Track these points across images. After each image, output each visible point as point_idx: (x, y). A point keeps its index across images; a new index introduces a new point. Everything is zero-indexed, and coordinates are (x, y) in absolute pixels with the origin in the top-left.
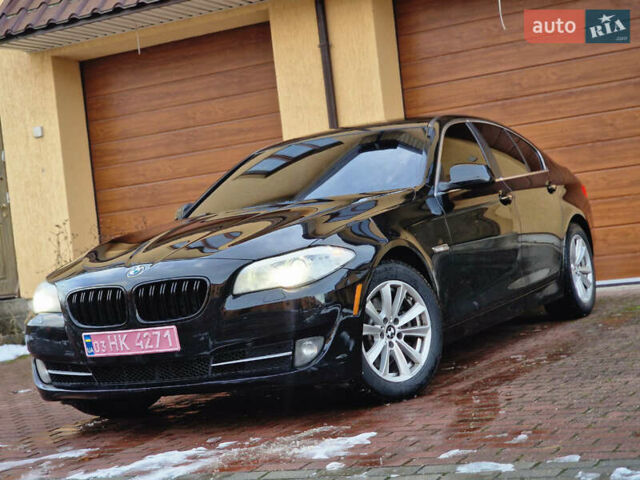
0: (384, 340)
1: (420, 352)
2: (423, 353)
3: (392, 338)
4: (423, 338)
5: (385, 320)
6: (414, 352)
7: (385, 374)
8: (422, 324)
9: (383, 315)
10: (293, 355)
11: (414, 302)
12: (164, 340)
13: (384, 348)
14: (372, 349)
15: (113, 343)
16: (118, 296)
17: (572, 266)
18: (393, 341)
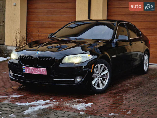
0: (97, 78)
1: (105, 82)
2: (106, 82)
3: (99, 78)
4: (106, 79)
5: (98, 73)
6: (104, 82)
7: (96, 87)
8: (107, 75)
9: (98, 72)
10: (75, 80)
11: (106, 70)
12: (43, 71)
13: (97, 80)
14: (94, 80)
15: (30, 70)
16: (33, 58)
17: (144, 61)
18: (99, 79)
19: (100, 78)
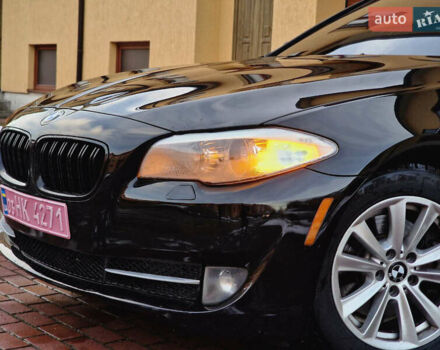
3: (398, 281)
5: (391, 253)
7: (369, 335)
9: (388, 245)
10: (201, 285)
12: (55, 219)
13: (380, 294)
14: (356, 293)
15: (18, 206)
16: (26, 146)
18: (400, 286)
19: (405, 282)
